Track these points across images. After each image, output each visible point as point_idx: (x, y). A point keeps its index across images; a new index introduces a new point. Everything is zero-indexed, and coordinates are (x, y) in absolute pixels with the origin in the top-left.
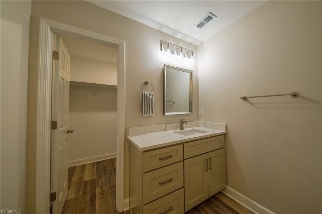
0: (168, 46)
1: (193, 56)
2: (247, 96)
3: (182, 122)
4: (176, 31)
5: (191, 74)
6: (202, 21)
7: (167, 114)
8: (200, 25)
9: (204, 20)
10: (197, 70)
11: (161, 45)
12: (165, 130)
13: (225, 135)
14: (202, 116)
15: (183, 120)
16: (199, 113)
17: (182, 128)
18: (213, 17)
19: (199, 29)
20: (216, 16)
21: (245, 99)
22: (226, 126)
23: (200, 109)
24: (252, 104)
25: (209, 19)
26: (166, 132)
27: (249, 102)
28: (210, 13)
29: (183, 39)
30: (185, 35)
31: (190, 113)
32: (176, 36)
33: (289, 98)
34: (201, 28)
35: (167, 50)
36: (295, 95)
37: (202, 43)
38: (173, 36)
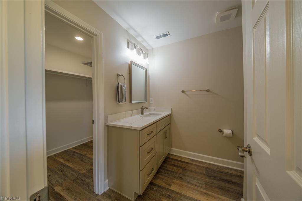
0: (135, 46)
1: (148, 57)
2: (184, 90)
3: (143, 109)
4: (139, 35)
5: (146, 71)
6: (161, 35)
7: (133, 102)
8: (158, 37)
9: (162, 35)
10: (148, 68)
11: (128, 43)
12: (132, 116)
13: (170, 115)
14: (152, 103)
15: (144, 107)
16: (150, 102)
17: (142, 113)
18: (169, 35)
19: (156, 39)
20: (170, 35)
21: (183, 92)
22: (171, 109)
23: (150, 98)
24: (187, 95)
25: (166, 35)
26: (132, 117)
27: (186, 94)
28: (168, 32)
29: (141, 43)
30: (144, 40)
31: (145, 101)
32: (137, 39)
33: (206, 92)
34: (158, 39)
35: (133, 50)
36: (208, 91)
37: (153, 49)
38: (135, 38)
